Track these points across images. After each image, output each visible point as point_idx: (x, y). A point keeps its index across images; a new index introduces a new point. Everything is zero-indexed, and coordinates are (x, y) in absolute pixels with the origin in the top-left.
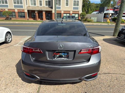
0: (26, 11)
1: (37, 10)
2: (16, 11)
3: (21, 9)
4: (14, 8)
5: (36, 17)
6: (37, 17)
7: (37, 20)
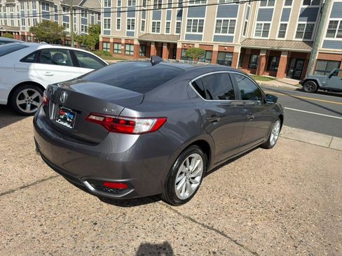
0: (238, 50)
1: (267, 50)
2: (216, 49)
3: (228, 44)
4: (212, 42)
5: (260, 67)
6: (263, 68)
7: (258, 74)
